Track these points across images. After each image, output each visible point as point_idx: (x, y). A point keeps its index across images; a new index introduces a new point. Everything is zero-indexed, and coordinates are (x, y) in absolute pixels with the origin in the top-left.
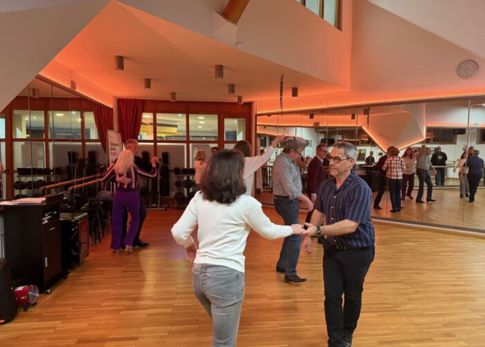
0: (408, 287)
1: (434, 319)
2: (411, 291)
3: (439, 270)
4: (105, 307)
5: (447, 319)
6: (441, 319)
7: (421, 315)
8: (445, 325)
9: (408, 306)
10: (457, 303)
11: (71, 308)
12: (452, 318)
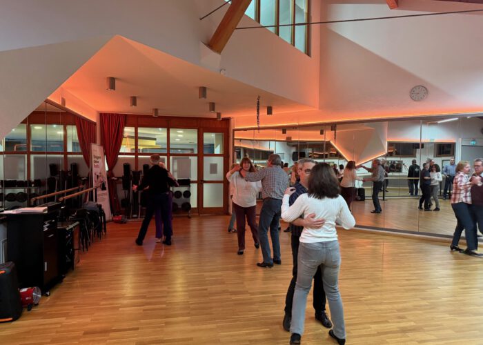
0: (370, 282)
1: (390, 306)
2: (372, 285)
3: (397, 268)
4: (103, 305)
5: (401, 306)
6: (395, 306)
7: (381, 304)
8: (399, 310)
9: (370, 297)
10: (410, 294)
11: (72, 307)
12: (405, 305)
